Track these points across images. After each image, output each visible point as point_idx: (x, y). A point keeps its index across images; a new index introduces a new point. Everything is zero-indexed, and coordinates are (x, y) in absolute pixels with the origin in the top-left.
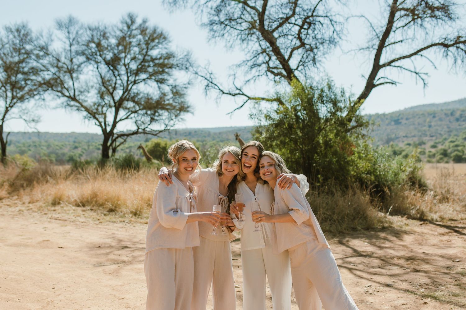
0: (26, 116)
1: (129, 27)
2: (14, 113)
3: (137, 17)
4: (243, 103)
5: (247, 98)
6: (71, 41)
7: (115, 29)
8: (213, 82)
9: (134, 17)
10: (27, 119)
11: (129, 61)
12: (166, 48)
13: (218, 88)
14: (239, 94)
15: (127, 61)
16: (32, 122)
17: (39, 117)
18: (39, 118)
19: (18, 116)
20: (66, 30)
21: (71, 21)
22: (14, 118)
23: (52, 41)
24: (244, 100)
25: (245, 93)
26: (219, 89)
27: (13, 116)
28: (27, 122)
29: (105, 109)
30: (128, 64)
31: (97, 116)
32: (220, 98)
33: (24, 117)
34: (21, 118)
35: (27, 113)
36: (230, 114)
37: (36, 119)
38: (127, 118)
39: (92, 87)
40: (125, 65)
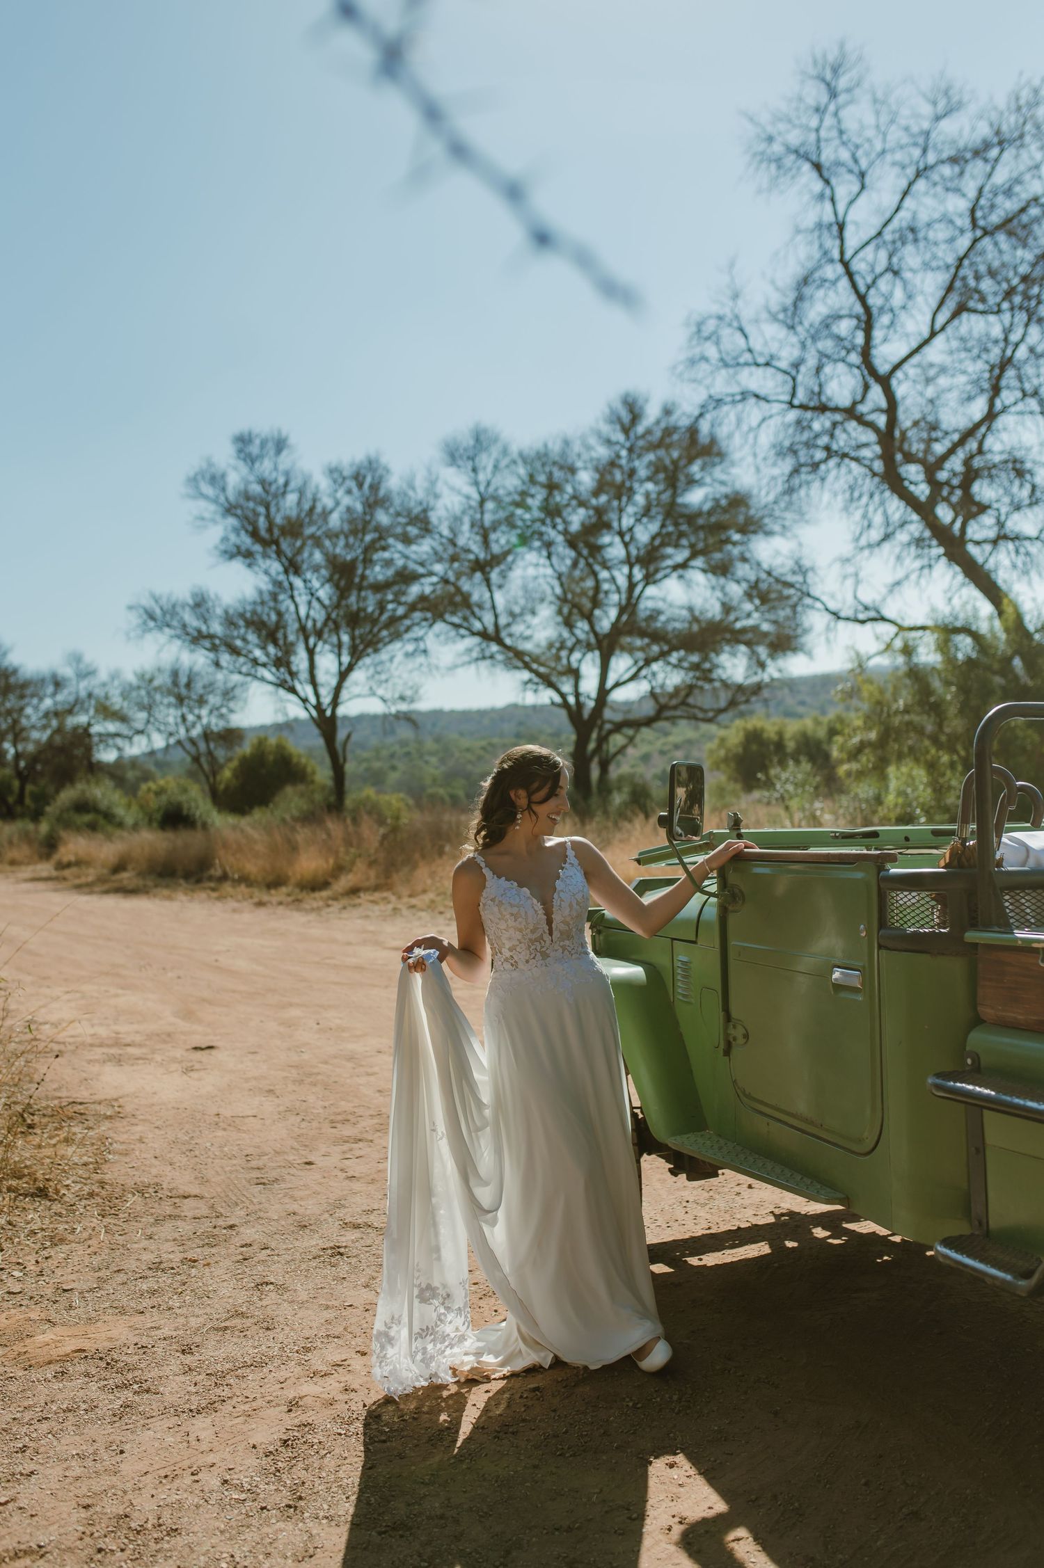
0: (386, 689)
1: (626, 431)
2: (356, 684)
3: (647, 401)
6: (482, 488)
7: (593, 441)
9: (640, 402)
10: (388, 696)
11: (632, 521)
12: (723, 483)
15: (627, 522)
16: (400, 701)
18: (416, 692)
19: (366, 691)
20: (470, 464)
21: (481, 440)
22: (358, 696)
23: (437, 496)
27: (356, 690)
28: (389, 703)
29: (576, 656)
30: (631, 529)
31: (554, 679)
33: (380, 692)
34: (373, 694)
35: (387, 681)
37: (409, 693)
38: (634, 678)
39: (542, 600)
40: (621, 534)
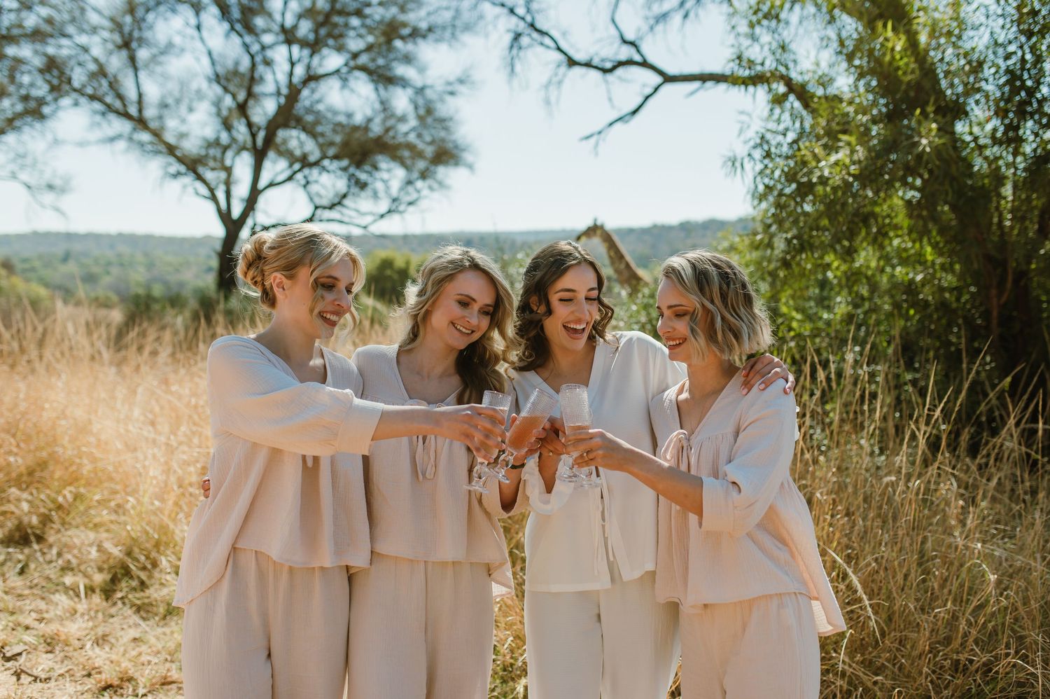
0: (31, 175)
4: (639, 100)
5: (659, 79)
8: (538, 25)
10: (32, 182)
13: (552, 44)
14: (630, 62)
16: (47, 190)
17: (67, 180)
24: (644, 85)
25: (651, 59)
26: (559, 49)
28: (32, 192)
32: (560, 83)
33: (24, 176)
34: (14, 176)
35: (32, 165)
36: (593, 140)
37: (57, 182)
